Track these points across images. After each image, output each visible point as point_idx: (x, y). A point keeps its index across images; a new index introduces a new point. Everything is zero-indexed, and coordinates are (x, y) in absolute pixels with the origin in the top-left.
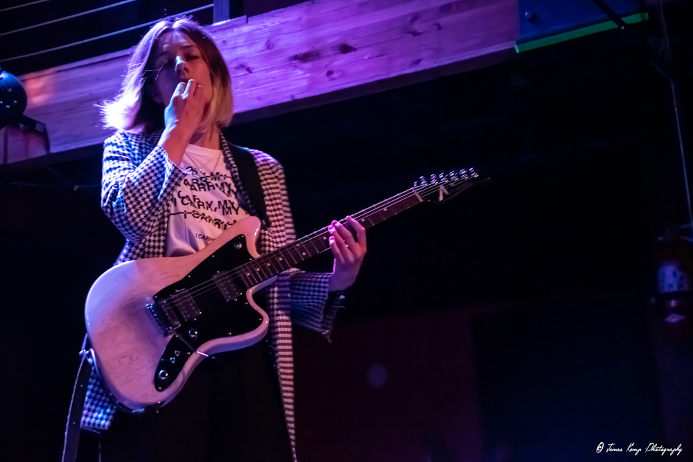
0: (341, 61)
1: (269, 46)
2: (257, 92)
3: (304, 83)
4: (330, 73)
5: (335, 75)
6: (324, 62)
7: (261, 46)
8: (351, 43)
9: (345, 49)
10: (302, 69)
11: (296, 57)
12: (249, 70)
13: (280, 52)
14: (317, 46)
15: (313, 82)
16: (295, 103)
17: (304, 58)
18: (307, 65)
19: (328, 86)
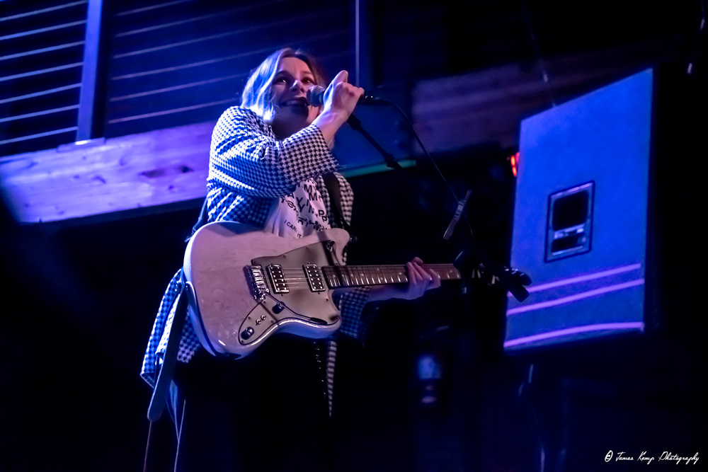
0: (181, 178)
1: (122, 163)
2: (109, 199)
3: (149, 194)
4: (171, 187)
5: (175, 190)
6: (166, 179)
7: (115, 163)
8: (190, 165)
9: (185, 170)
10: (148, 183)
11: (144, 174)
12: (103, 181)
13: (130, 168)
14: (162, 166)
15: (156, 194)
16: (140, 210)
17: (149, 174)
18: (153, 180)
19: (169, 198)
